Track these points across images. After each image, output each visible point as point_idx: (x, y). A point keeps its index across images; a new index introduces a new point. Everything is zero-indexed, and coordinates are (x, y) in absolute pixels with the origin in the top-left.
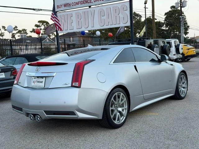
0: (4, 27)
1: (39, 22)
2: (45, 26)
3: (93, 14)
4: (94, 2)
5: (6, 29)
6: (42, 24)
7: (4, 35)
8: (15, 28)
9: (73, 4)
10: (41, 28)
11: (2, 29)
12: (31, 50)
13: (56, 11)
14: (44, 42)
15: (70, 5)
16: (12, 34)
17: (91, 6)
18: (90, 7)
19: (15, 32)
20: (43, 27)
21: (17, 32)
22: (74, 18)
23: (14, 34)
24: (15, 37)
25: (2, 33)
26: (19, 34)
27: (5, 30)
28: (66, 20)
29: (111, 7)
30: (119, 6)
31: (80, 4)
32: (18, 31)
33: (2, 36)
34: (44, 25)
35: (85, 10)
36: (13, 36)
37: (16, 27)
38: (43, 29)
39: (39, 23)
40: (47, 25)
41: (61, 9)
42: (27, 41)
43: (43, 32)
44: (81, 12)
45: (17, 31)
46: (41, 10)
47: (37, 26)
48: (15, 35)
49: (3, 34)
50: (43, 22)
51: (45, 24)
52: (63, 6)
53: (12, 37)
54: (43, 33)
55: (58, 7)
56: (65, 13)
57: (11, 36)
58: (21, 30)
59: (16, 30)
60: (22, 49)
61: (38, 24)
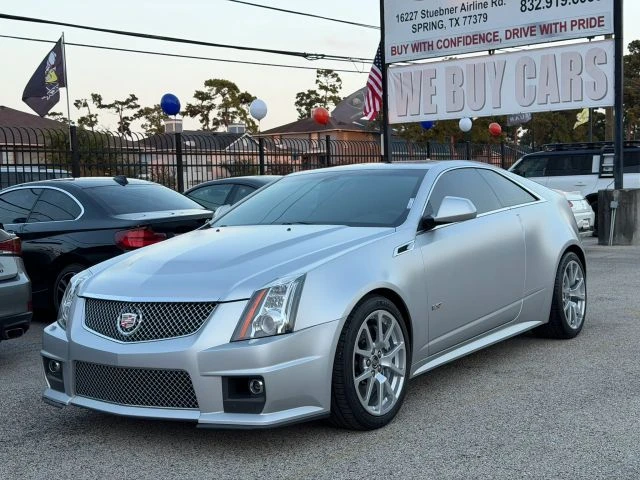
0: (97, 98)
1: (209, 83)
2: (227, 96)
3: (501, 72)
4: (507, 38)
5: (103, 103)
6: (218, 91)
7: (96, 121)
8: (131, 101)
9: (440, 44)
10: (213, 102)
11: (90, 103)
12: (200, 168)
13: (387, 62)
14: (236, 147)
15: (432, 45)
16: (119, 120)
17: (494, 50)
18: (491, 52)
19: (129, 113)
20: (218, 100)
21: (135, 115)
22: (440, 83)
23: (127, 118)
24: (128, 130)
25: (91, 116)
26: (143, 120)
27: (101, 106)
28: (416, 87)
29: (558, 53)
30: (583, 51)
31: (461, 44)
32: (138, 109)
33: (92, 124)
34: (224, 95)
35: (476, 62)
36: (124, 126)
37: (134, 98)
38: (220, 107)
39: (208, 87)
40: (233, 96)
41: (403, 56)
42: (188, 143)
43: (219, 114)
44: (462, 65)
45: (136, 111)
46: (323, 56)
47: (200, 95)
48: (128, 124)
49: (93, 119)
50: (218, 84)
51: (225, 90)
52: (410, 49)
53: (119, 129)
54: (219, 118)
55: (394, 51)
56: (413, 69)
57: (118, 126)
58: (153, 107)
59: (133, 107)
60: (207, 165)
61: (206, 90)
